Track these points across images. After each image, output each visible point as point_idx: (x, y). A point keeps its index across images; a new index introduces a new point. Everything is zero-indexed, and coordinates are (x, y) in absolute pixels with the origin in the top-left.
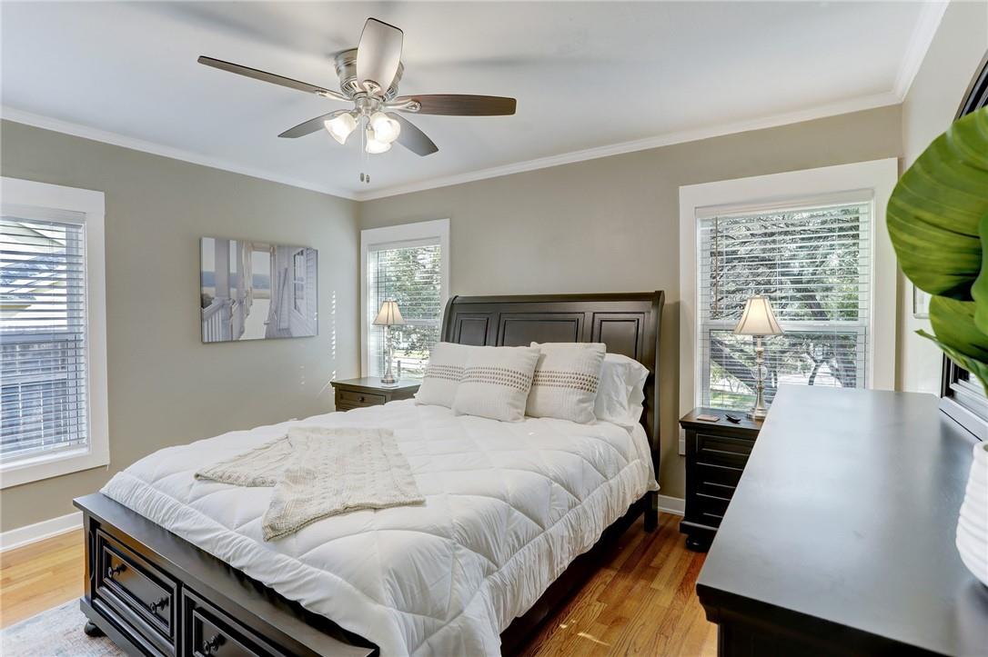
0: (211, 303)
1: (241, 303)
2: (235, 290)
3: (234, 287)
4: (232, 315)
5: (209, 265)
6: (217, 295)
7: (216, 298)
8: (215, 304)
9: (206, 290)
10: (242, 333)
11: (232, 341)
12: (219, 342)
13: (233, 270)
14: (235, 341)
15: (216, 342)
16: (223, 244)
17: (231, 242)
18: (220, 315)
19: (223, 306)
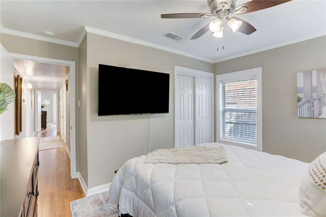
0: (301, 100)
1: (320, 100)
2: (316, 94)
3: (315, 92)
4: (313, 106)
5: (300, 84)
6: (304, 97)
7: (304, 98)
8: (303, 101)
9: (299, 95)
10: (320, 114)
11: (314, 118)
12: (306, 118)
13: (315, 84)
14: (316, 118)
15: (304, 118)
16: (308, 74)
17: (313, 72)
18: (306, 106)
19: (308, 101)
